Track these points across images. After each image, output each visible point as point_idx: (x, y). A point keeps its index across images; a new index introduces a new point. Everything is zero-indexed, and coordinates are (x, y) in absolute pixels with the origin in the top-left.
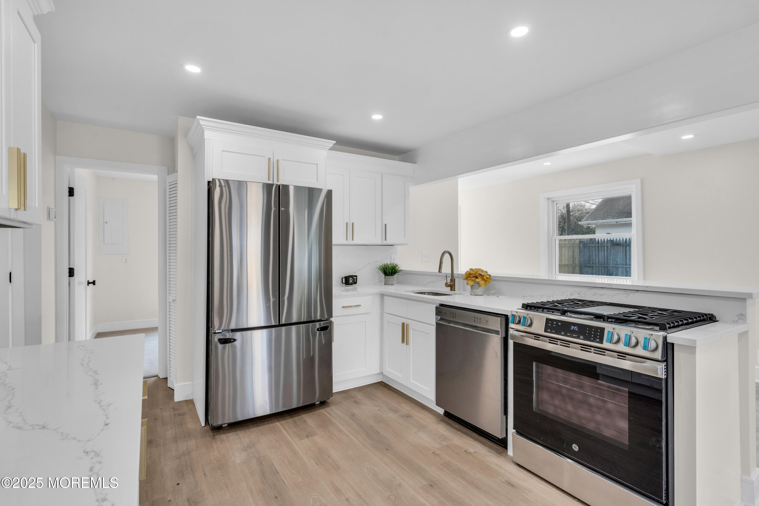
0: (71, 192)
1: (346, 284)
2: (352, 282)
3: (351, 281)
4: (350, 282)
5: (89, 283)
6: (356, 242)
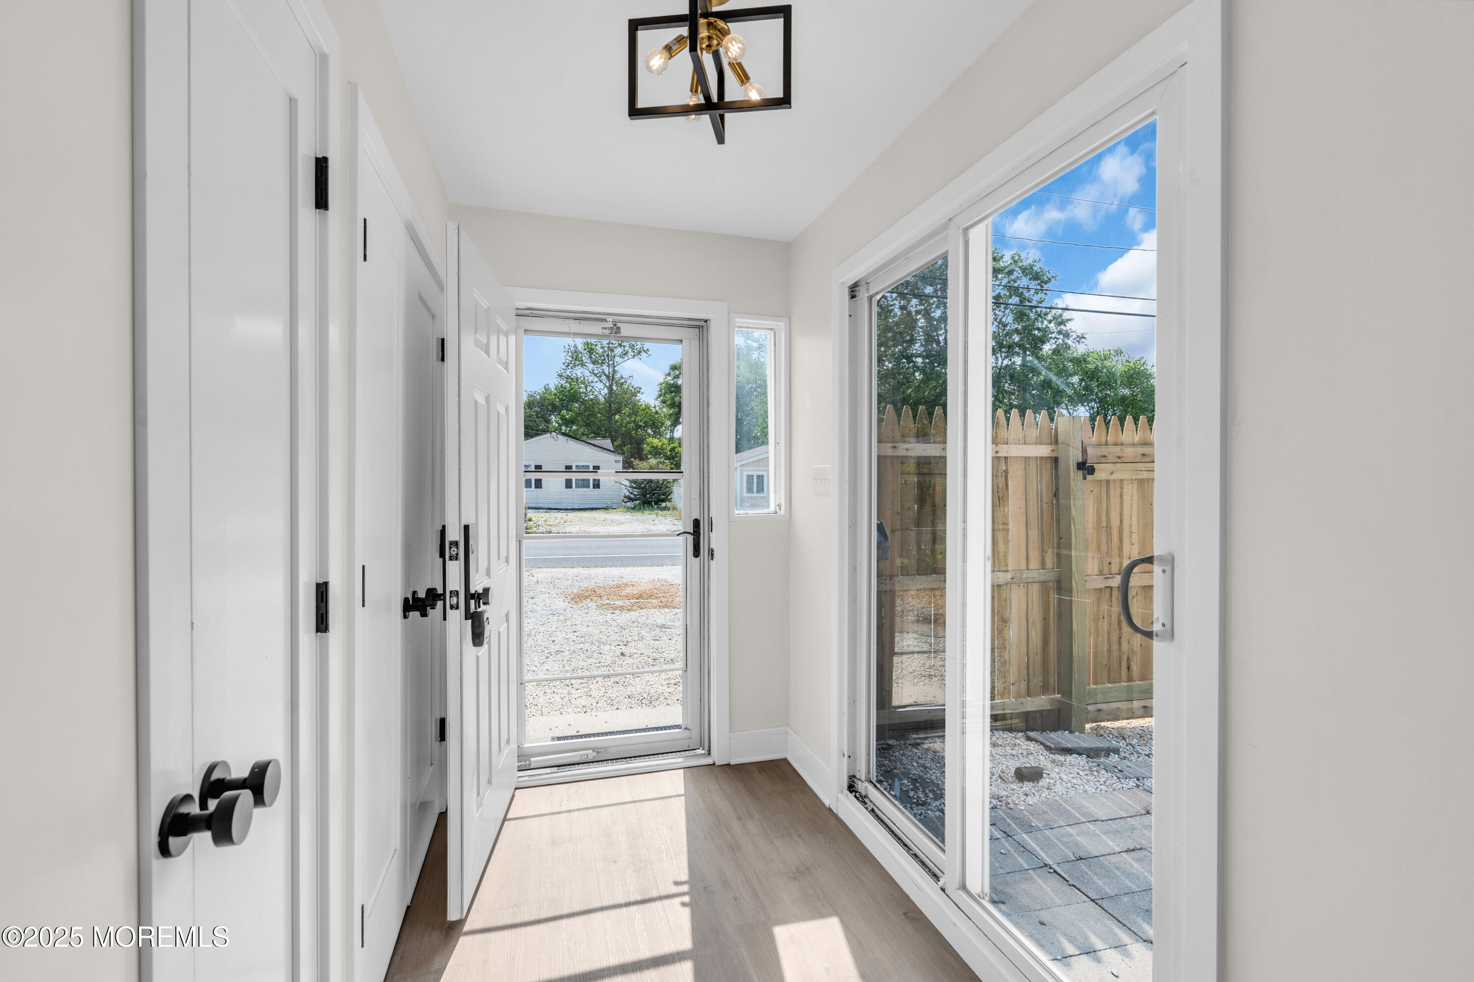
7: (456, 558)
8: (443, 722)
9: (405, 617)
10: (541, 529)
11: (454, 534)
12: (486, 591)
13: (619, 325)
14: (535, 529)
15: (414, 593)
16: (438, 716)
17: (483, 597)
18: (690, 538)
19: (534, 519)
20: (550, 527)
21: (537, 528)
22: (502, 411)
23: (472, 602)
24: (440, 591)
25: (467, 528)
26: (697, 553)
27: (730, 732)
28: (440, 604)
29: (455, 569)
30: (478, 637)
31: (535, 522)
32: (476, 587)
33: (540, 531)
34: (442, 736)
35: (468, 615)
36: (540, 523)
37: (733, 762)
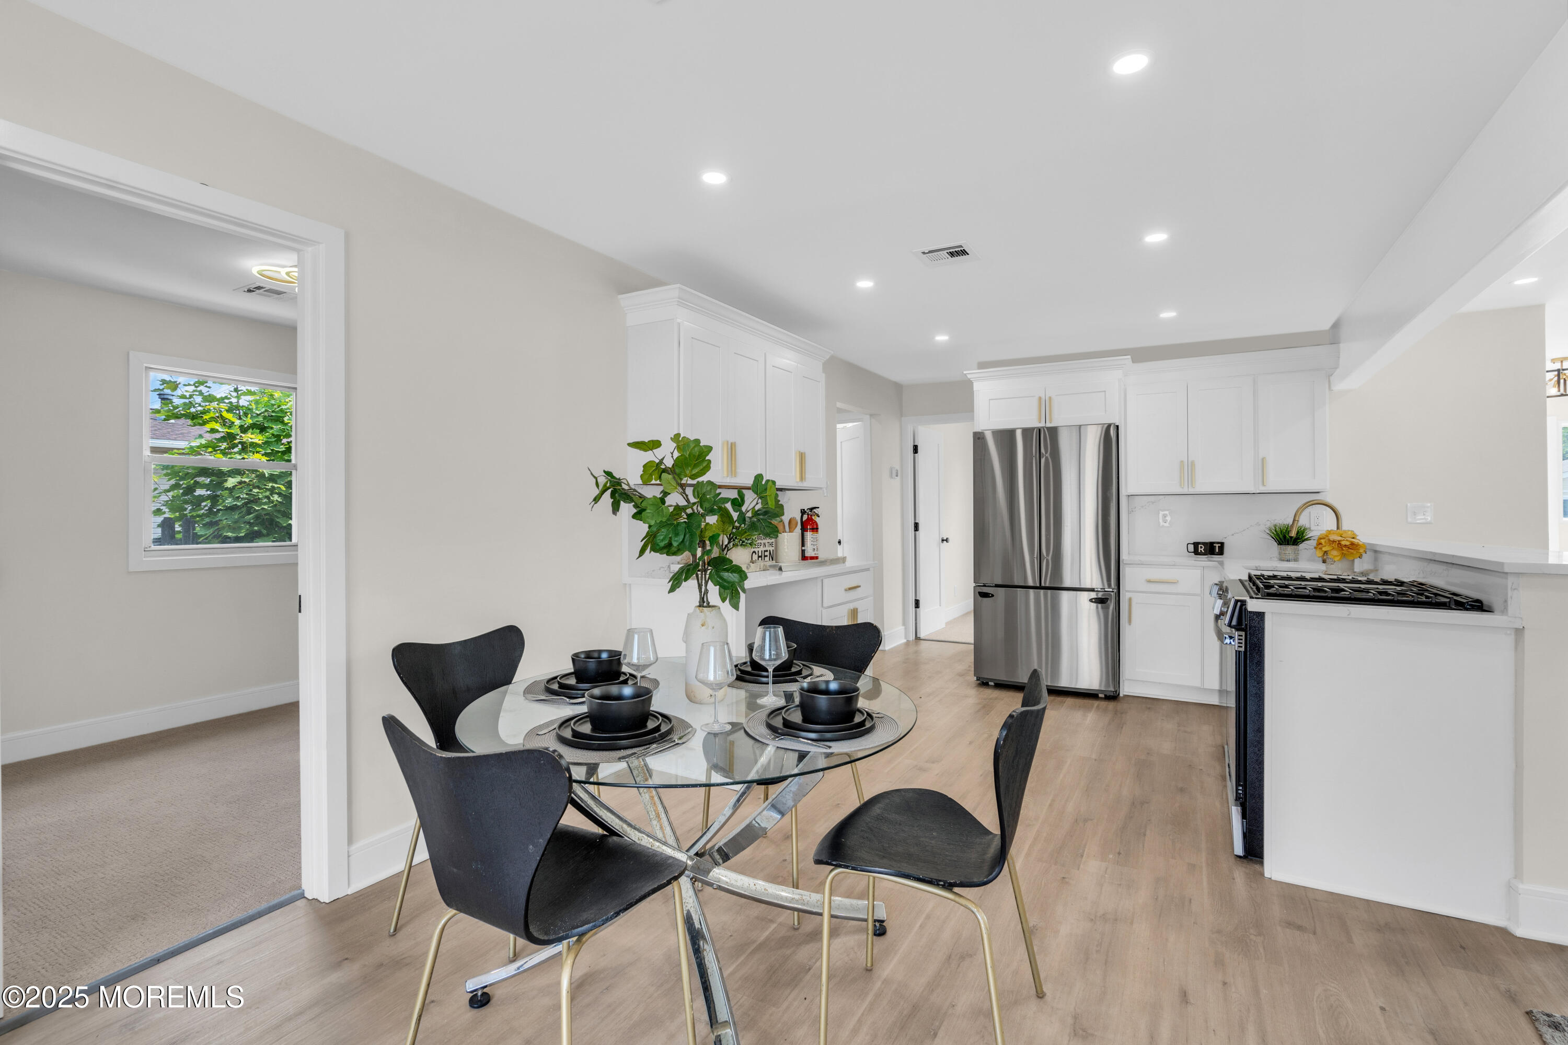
0: (915, 449)
1: (1195, 554)
2: (1203, 551)
3: (1202, 549)
4: (1199, 551)
5: (943, 540)
6: (1199, 489)
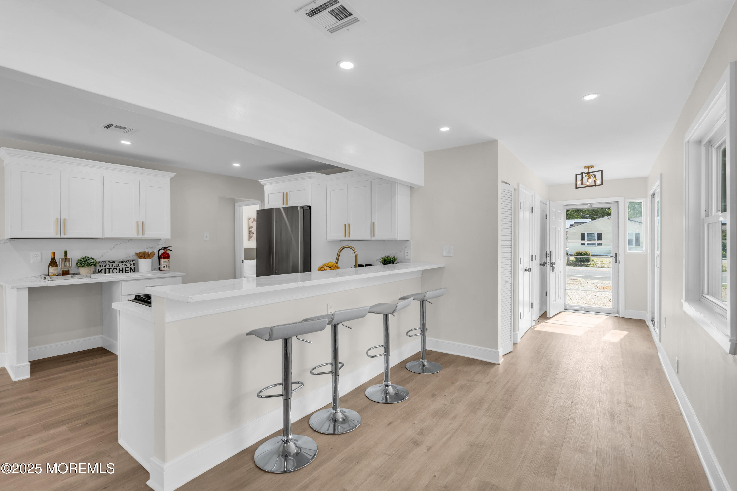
7: (549, 256)
8: (546, 292)
9: (540, 266)
10: (598, 265)
11: (548, 252)
12: (554, 262)
13: (592, 205)
14: (595, 265)
15: (541, 263)
16: (546, 291)
17: (554, 264)
18: (614, 258)
19: (595, 260)
20: (604, 265)
21: (597, 265)
22: (559, 229)
23: (552, 264)
24: (546, 262)
25: (551, 251)
26: (616, 262)
27: (625, 309)
28: (546, 264)
29: (549, 258)
30: (553, 271)
31: (596, 262)
32: (553, 262)
33: (598, 266)
34: (546, 296)
35: (551, 266)
36: (598, 262)
37: (626, 317)
